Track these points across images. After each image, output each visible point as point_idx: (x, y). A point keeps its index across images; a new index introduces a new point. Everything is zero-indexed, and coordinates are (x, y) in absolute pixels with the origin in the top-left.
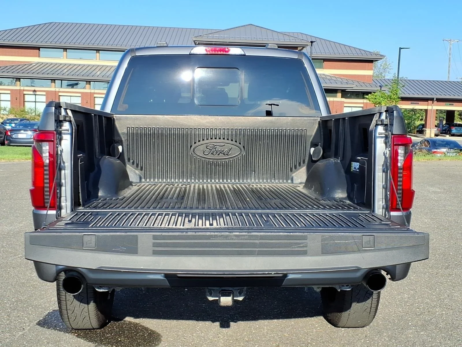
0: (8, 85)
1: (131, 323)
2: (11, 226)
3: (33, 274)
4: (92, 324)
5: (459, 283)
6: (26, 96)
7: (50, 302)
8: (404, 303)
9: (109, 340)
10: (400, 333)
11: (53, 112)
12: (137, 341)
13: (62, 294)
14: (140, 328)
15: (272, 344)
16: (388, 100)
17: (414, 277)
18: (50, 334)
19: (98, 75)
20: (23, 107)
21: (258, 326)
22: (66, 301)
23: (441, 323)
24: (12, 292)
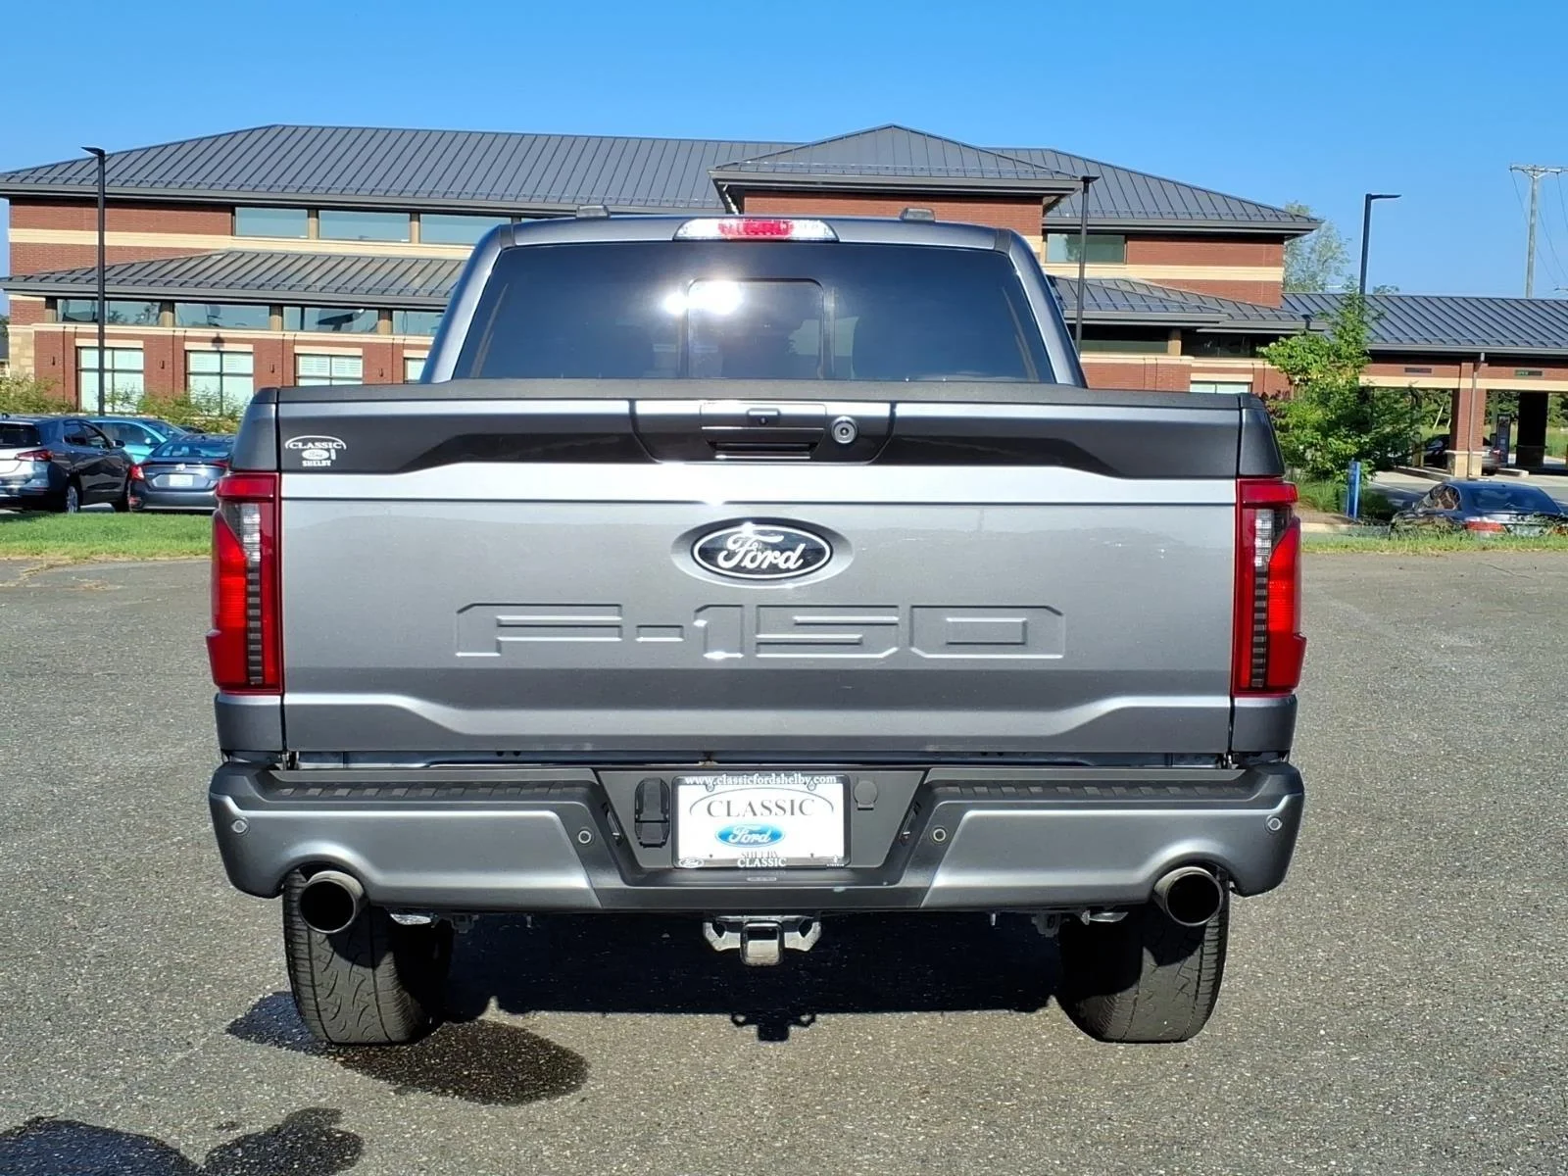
0: (137, 323)
1: (501, 1028)
2: (149, 753)
3: (215, 892)
4: (386, 1028)
5: (1487, 919)
6: (192, 356)
7: (267, 969)
8: (1312, 975)
9: (434, 1074)
10: (1289, 1058)
11: (271, 419)
12: (517, 1078)
13: (298, 941)
14: (526, 1041)
15: (910, 1086)
16: (1332, 359)
17: (1353, 900)
18: (265, 1059)
19: (417, 291)
20: (182, 392)
21: (870, 1038)
22: (310, 960)
23: (1416, 1032)
24: (156, 942)
